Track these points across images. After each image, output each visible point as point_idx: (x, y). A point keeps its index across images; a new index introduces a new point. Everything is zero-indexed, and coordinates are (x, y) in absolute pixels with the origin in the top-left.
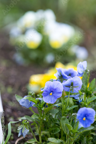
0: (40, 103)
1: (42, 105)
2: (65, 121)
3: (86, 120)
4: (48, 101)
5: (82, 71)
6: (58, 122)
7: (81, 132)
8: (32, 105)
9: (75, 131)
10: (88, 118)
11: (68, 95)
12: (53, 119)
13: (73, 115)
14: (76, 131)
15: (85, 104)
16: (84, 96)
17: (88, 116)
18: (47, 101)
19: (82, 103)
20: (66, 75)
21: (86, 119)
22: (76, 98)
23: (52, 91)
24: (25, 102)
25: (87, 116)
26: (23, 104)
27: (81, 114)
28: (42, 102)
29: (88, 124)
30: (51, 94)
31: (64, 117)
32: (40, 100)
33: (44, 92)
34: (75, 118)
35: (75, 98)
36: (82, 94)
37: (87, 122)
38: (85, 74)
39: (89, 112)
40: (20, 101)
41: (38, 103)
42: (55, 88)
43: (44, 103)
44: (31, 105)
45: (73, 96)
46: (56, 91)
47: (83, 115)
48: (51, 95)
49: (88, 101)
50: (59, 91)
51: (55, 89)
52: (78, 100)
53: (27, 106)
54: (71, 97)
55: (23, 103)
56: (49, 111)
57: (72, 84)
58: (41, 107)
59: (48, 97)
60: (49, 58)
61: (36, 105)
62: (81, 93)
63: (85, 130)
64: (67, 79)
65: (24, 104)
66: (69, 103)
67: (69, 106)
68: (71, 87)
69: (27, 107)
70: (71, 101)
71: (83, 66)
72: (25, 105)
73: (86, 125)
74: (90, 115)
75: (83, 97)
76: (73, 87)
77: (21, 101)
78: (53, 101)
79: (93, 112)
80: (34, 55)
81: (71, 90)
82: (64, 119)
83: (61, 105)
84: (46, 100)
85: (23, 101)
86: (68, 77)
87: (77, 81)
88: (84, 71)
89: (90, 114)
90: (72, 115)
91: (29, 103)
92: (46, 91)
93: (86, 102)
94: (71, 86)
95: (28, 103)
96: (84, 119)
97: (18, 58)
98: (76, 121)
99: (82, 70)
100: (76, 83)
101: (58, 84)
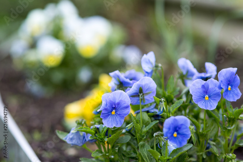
0: (99, 132)
1: (103, 134)
2: (145, 149)
3: (179, 136)
4: (112, 125)
5: (150, 69)
6: (134, 155)
7: (175, 157)
8: (87, 140)
9: (165, 158)
10: (180, 131)
11: (139, 109)
12: (125, 151)
13: (156, 136)
14: (168, 158)
15: (168, 114)
16: (163, 103)
17: (180, 128)
18: (110, 124)
19: (163, 114)
20: (128, 80)
21: (178, 134)
22: (152, 111)
23: (114, 108)
24: (75, 137)
25: (177, 129)
26: (72, 141)
27: (169, 129)
28: (101, 130)
29: (183, 140)
30: (113, 112)
31: (141, 143)
32: (98, 128)
33: (103, 112)
34: (159, 139)
35: (150, 111)
36: (161, 101)
37: (180, 138)
38: (156, 73)
39: (181, 123)
40: (66, 139)
41: (96, 133)
42: (117, 101)
43: (105, 130)
44: (84, 140)
45: (146, 109)
46: (120, 106)
47: (171, 128)
48: (114, 115)
49: (171, 110)
50: (125, 105)
51: (118, 104)
52: (156, 112)
53: (79, 143)
54: (144, 111)
55: (71, 139)
56: (115, 142)
57: (141, 91)
58: (103, 137)
59: (110, 119)
60: (84, 75)
61: (94, 136)
62: (159, 99)
63: (180, 153)
64: (130, 86)
65: (74, 141)
66: (143, 121)
67: (144, 126)
68: (141, 95)
69: (80, 145)
70: (146, 117)
71: (149, 60)
72: (76, 143)
73: (180, 143)
74: (183, 127)
75: (163, 105)
76: (143, 94)
77: (68, 138)
78: (119, 123)
79: (186, 121)
80: (58, 76)
81: (141, 99)
82: (143, 146)
83: (132, 126)
84: (108, 124)
85: (71, 137)
86: (131, 82)
87: (148, 84)
88: (153, 68)
89: (182, 125)
90: (154, 135)
91: (82, 138)
92: (105, 109)
93: (169, 112)
94: (140, 93)
95: (79, 139)
96: (175, 135)
97: (34, 87)
98: (162, 144)
99: (150, 66)
100: (146, 87)
101: (121, 94)
